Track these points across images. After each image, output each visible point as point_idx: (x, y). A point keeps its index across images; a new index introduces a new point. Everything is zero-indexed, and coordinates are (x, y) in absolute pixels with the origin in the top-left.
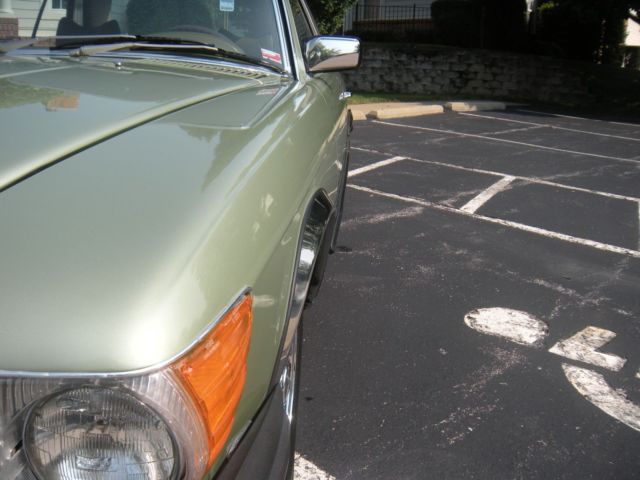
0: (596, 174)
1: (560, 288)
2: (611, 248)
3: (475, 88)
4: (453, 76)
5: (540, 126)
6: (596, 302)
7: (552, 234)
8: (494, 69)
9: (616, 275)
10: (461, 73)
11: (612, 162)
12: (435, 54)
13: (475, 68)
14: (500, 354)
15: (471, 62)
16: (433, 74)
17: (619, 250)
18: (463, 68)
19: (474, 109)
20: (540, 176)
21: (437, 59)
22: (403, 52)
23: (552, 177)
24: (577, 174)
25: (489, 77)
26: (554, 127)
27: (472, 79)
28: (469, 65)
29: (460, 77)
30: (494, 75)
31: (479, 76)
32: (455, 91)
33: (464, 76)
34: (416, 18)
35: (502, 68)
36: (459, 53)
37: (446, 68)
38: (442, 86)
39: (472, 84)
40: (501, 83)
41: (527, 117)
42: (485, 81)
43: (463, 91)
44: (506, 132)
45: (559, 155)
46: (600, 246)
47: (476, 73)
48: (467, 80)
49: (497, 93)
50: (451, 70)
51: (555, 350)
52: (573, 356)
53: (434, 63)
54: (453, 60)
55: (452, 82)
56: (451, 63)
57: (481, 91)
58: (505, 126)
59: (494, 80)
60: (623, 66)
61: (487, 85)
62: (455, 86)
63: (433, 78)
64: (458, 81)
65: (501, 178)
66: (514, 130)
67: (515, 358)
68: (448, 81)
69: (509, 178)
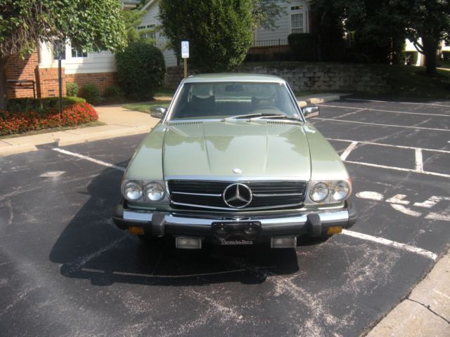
0: (396, 137)
1: (386, 184)
2: (404, 169)
3: (319, 86)
4: (306, 80)
5: (363, 109)
6: (399, 187)
7: (380, 166)
8: (330, 75)
9: (406, 179)
10: (310, 78)
11: (403, 129)
12: (294, 68)
13: (319, 74)
14: (371, 203)
15: (315, 71)
16: (294, 80)
17: (407, 170)
18: (311, 75)
19: (322, 101)
20: (368, 139)
21: (295, 71)
22: (274, 68)
23: (375, 140)
24: (386, 137)
25: (328, 79)
26: (370, 110)
27: (316, 81)
28: (315, 73)
29: (310, 80)
30: (330, 77)
31: (321, 79)
32: (307, 89)
33: (312, 80)
34: (281, 44)
35: (335, 73)
36: (307, 66)
37: (301, 75)
38: (300, 86)
39: (317, 84)
40: (335, 82)
41: (354, 104)
42: (325, 82)
43: (312, 88)
44: (345, 115)
45: (375, 128)
46: (399, 169)
47: (319, 77)
48: (315, 82)
49: (333, 88)
50: (304, 77)
51: (387, 201)
52: (394, 202)
53: (294, 73)
54: (305, 71)
55: (306, 84)
56: (304, 73)
57: (323, 88)
58: (343, 111)
59: (330, 80)
60: (406, 64)
61: (326, 84)
62: (307, 86)
63: (294, 82)
64: (309, 83)
65: (351, 143)
66: (349, 114)
67: (375, 204)
68: (303, 83)
69: (355, 143)
